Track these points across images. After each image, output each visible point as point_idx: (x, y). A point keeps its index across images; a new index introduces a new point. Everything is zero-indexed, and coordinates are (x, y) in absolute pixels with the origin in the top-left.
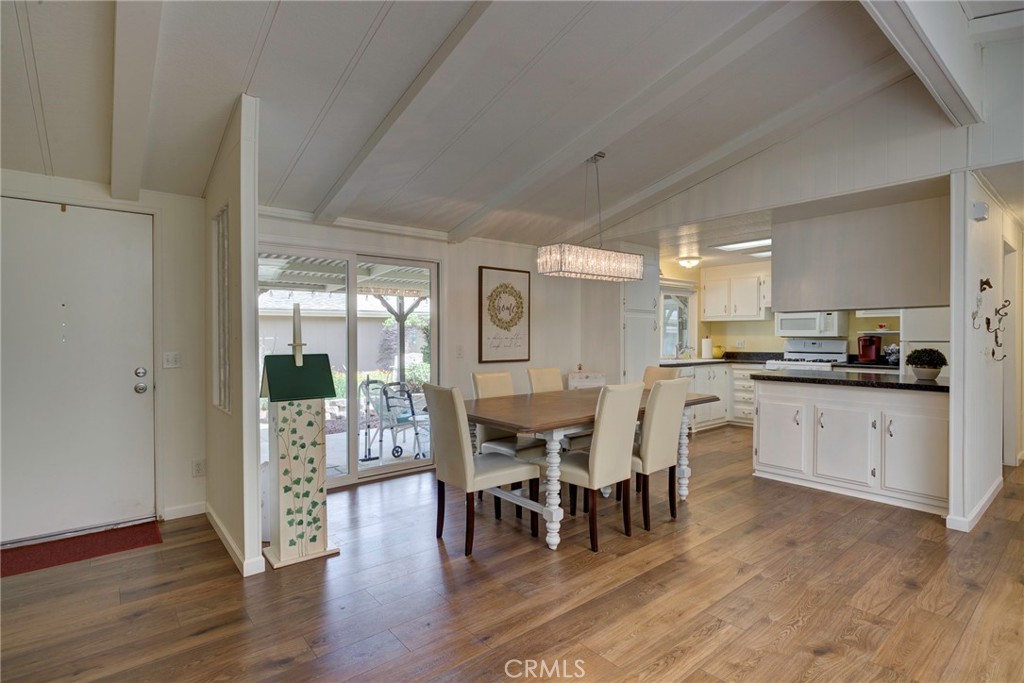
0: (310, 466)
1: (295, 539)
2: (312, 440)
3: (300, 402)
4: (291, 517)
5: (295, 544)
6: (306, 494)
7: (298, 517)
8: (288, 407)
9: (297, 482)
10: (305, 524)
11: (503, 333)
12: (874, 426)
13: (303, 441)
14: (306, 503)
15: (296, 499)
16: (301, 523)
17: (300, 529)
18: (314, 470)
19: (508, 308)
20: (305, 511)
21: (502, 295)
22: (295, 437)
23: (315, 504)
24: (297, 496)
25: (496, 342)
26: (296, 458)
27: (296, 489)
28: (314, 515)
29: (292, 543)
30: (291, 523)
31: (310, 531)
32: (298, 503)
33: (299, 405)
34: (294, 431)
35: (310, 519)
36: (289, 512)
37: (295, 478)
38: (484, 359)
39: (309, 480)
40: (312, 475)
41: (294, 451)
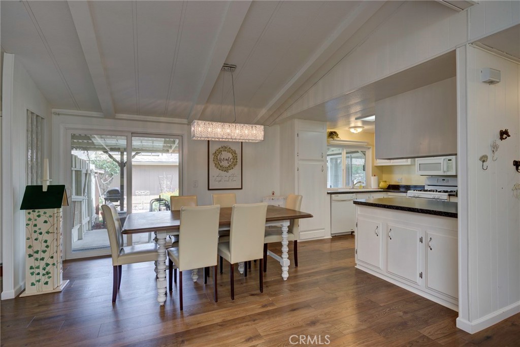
0: (45, 244)
1: (35, 282)
2: (46, 230)
3: (39, 210)
4: (32, 271)
5: (34, 285)
6: (42, 259)
7: (37, 271)
8: (32, 213)
9: (37, 252)
10: (41, 274)
11: (224, 173)
12: (421, 241)
13: (40, 231)
14: (42, 264)
15: (36, 261)
16: (38, 274)
17: (38, 277)
18: (47, 247)
19: (226, 160)
20: (41, 268)
21: (223, 153)
22: (36, 229)
23: (47, 265)
24: (37, 259)
25: (218, 179)
26: (36, 239)
27: (36, 255)
28: (47, 270)
29: (33, 284)
30: (32, 274)
31: (44, 279)
32: (37, 263)
33: (39, 212)
34: (35, 225)
35: (44, 272)
36: (32, 268)
37: (35, 250)
38: (210, 188)
39: (44, 252)
40: (46, 249)
41: (35, 236)
